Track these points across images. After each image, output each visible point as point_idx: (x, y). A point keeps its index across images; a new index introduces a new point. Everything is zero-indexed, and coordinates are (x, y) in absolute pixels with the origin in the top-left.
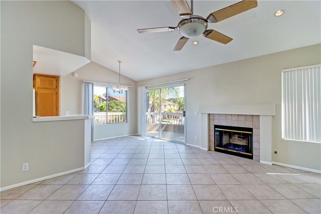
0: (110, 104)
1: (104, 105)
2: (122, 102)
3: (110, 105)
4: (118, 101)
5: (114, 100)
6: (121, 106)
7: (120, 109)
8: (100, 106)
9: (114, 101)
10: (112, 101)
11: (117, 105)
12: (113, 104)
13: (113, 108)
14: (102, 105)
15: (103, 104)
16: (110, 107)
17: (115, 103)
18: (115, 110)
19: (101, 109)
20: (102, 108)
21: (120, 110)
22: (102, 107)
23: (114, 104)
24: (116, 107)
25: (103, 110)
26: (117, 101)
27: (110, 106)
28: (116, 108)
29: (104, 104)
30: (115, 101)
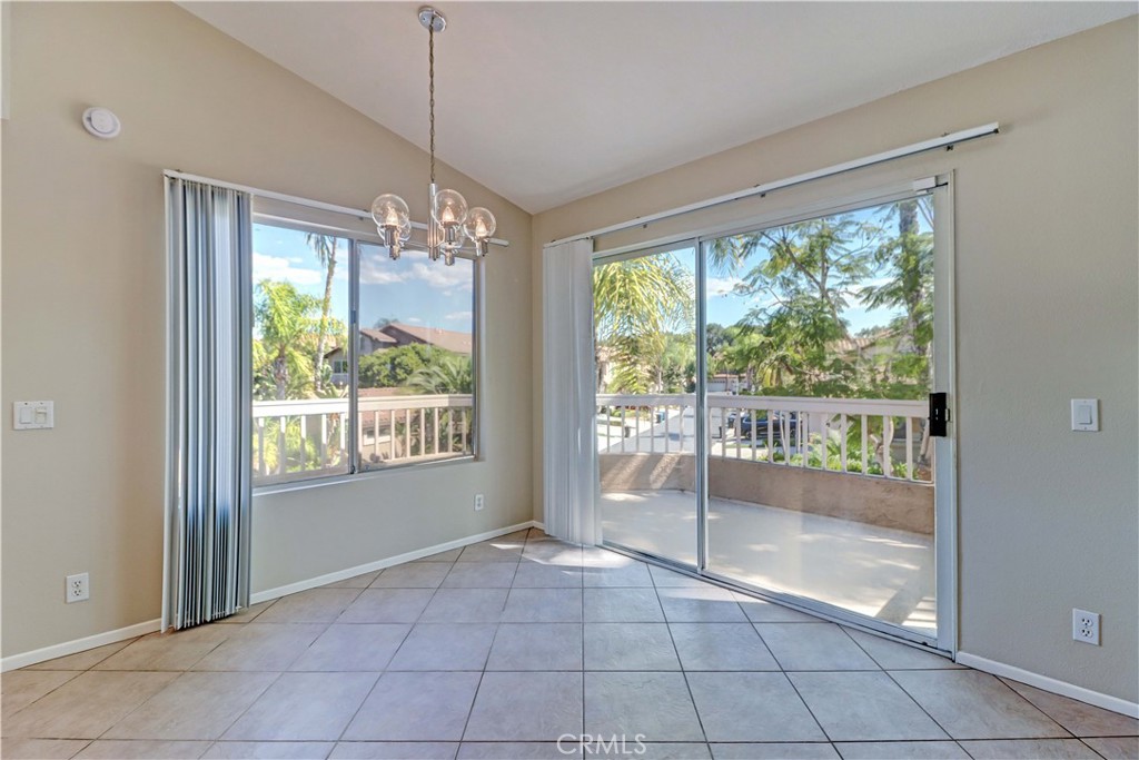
0: (398, 356)
1: (377, 362)
2: (446, 350)
3: (398, 360)
4: (428, 347)
5: (413, 344)
6: (442, 367)
7: (439, 376)
8: (364, 367)
9: (413, 348)
10: (406, 347)
11: (425, 361)
12: (410, 359)
13: (409, 372)
14: (369, 362)
15: (374, 360)
16: (398, 370)
17: (417, 353)
18: (418, 379)
19: (366, 376)
20: (369, 373)
21: (435, 381)
22: (368, 369)
23: (416, 358)
24: (424, 370)
25: (372, 381)
26: (424, 346)
27: (399, 364)
28: (421, 373)
29: (378, 358)
30: (419, 346)
